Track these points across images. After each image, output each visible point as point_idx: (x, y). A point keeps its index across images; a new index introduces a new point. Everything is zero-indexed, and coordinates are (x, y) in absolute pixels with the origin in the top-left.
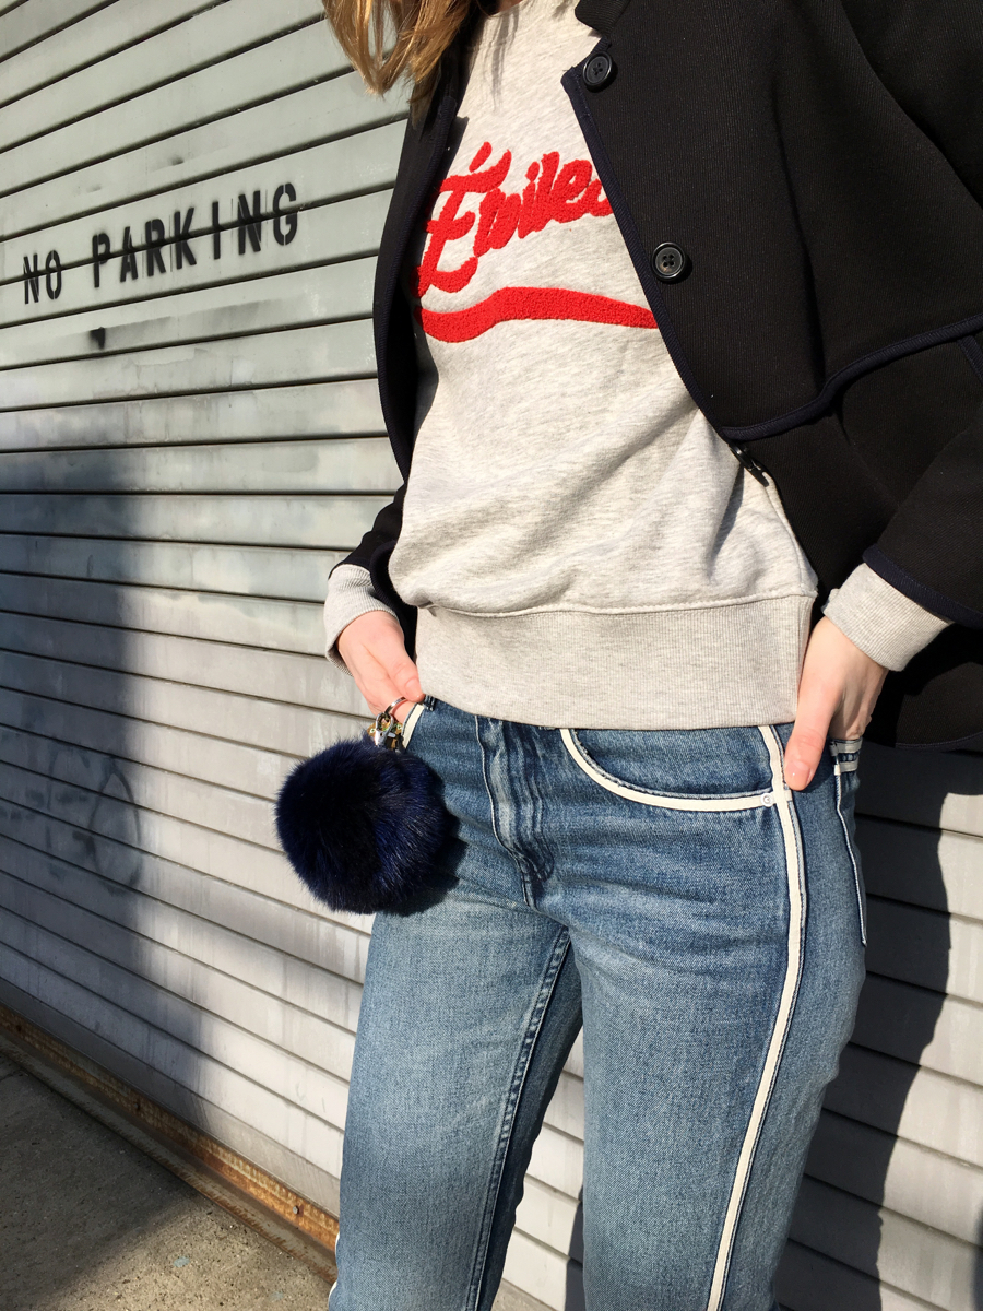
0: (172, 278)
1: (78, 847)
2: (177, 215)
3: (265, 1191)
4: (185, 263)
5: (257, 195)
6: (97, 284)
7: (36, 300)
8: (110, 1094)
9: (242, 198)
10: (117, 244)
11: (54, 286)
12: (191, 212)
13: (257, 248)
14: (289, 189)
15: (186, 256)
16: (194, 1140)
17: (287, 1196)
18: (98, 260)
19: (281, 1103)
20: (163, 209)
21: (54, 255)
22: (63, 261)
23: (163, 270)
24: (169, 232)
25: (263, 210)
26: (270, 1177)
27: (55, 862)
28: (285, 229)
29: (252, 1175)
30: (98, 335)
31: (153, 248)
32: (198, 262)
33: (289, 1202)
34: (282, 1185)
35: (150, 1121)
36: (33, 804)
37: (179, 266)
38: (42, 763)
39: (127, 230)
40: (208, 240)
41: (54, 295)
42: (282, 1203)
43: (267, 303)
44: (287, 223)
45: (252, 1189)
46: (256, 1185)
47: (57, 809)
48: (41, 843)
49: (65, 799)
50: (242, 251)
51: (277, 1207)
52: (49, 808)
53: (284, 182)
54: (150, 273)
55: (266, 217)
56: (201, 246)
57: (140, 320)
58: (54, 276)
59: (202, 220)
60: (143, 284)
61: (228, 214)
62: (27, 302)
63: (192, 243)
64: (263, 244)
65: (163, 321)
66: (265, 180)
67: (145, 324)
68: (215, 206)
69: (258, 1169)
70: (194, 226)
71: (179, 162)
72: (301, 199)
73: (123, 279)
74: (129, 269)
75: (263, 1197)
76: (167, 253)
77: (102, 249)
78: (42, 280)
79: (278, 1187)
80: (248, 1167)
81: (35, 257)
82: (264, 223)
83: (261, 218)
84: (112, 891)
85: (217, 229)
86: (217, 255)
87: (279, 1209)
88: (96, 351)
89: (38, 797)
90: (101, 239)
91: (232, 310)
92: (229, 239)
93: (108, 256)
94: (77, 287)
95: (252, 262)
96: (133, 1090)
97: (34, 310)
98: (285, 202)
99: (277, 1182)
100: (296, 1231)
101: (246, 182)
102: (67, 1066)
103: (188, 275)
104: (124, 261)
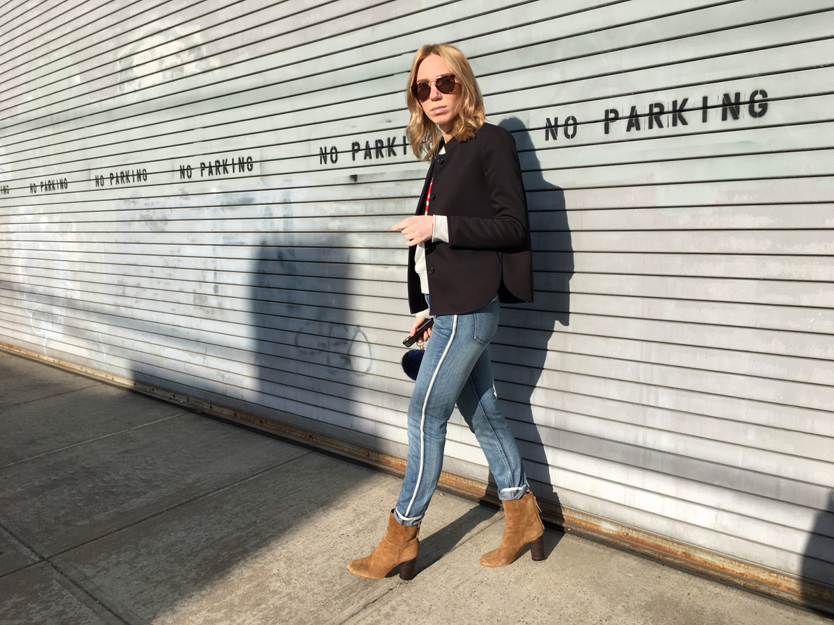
1: (343, 361)
2: (389, 139)
4: (392, 155)
6: (354, 159)
7: (326, 163)
8: (356, 453)
10: (363, 146)
12: (394, 139)
15: (391, 151)
20: (384, 137)
22: (338, 151)
24: (385, 144)
27: (332, 368)
30: (354, 177)
32: (397, 155)
35: (374, 458)
36: (320, 348)
37: (390, 156)
38: (326, 332)
39: (367, 142)
40: (401, 148)
47: (332, 349)
48: (325, 362)
49: (337, 345)
52: (328, 348)
54: (377, 157)
59: (399, 141)
60: (374, 160)
62: (321, 163)
63: (394, 148)
70: (395, 143)
71: (390, 122)
73: (365, 158)
74: (368, 155)
76: (384, 151)
81: (326, 148)
86: (404, 153)
88: (354, 182)
89: (324, 345)
90: (354, 144)
93: (359, 150)
94: (345, 160)
96: (366, 449)
97: (324, 166)
103: (392, 159)
104: (366, 152)
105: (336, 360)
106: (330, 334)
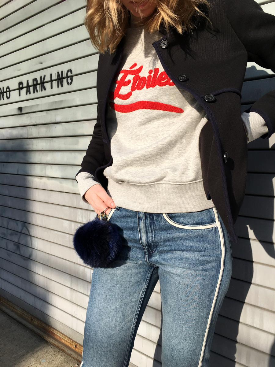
0: (40, 94)
1: (15, 247)
2: (41, 77)
3: (66, 341)
4: (43, 90)
5: (62, 72)
6: (20, 95)
7: (3, 99)
8: (24, 316)
9: (58, 73)
10: (25, 85)
11: (8, 96)
12: (45, 76)
13: (62, 86)
14: (71, 71)
15: (43, 88)
16: (47, 328)
17: (72, 342)
18: (20, 89)
19: (70, 316)
20: (37, 75)
21: (8, 88)
22: (11, 89)
23: (37, 92)
24: (39, 82)
25: (64, 76)
26: (68, 337)
27: (9, 252)
28: (70, 81)
29: (63, 337)
30: (20, 109)
31: (35, 86)
32: (47, 90)
33: (73, 344)
34: (71, 339)
35: (35, 323)
36: (3, 236)
37: (42, 91)
38: (5, 225)
39: (28, 81)
40: (49, 84)
41: (8, 98)
42: (71, 344)
43: (65, 100)
44: (70, 79)
45: (63, 341)
46: (64, 340)
47: (9, 237)
48: (5, 247)
49: (11, 234)
50: (58, 87)
51: (70, 345)
52: (7, 237)
53: (69, 69)
54: (34, 92)
55: (65, 78)
56: (47, 86)
57: (32, 105)
58: (8, 93)
59: (48, 79)
60: (32, 95)
61: (55, 77)
62: (1, 100)
63: (45, 84)
64: (64, 85)
65: (38, 105)
66: (64, 68)
67: (32, 106)
68: (51, 75)
69: (65, 335)
70: (46, 80)
71: (42, 63)
72: (74, 73)
73: (27, 94)
74: (28, 91)
75: (66, 343)
76: (38, 87)
77: (21, 86)
78: (5, 94)
79: (70, 340)
80: (62, 335)
81: (3, 88)
82: (64, 79)
83: (63, 78)
84: (24, 259)
85: (51, 81)
86: (52, 88)
87: (70, 346)
88: (20, 113)
89: (4, 234)
90: (21, 83)
91: (56, 102)
92: (55, 84)
93: (23, 88)
94: (14, 96)
95: (61, 90)
96: (30, 314)
97: (3, 102)
98: (69, 74)
99: (70, 338)
100: (75, 352)
101: (59, 69)
102: (12, 308)
103: (44, 93)
104: (27, 89)
105: (11, 247)
106: (7, 226)
